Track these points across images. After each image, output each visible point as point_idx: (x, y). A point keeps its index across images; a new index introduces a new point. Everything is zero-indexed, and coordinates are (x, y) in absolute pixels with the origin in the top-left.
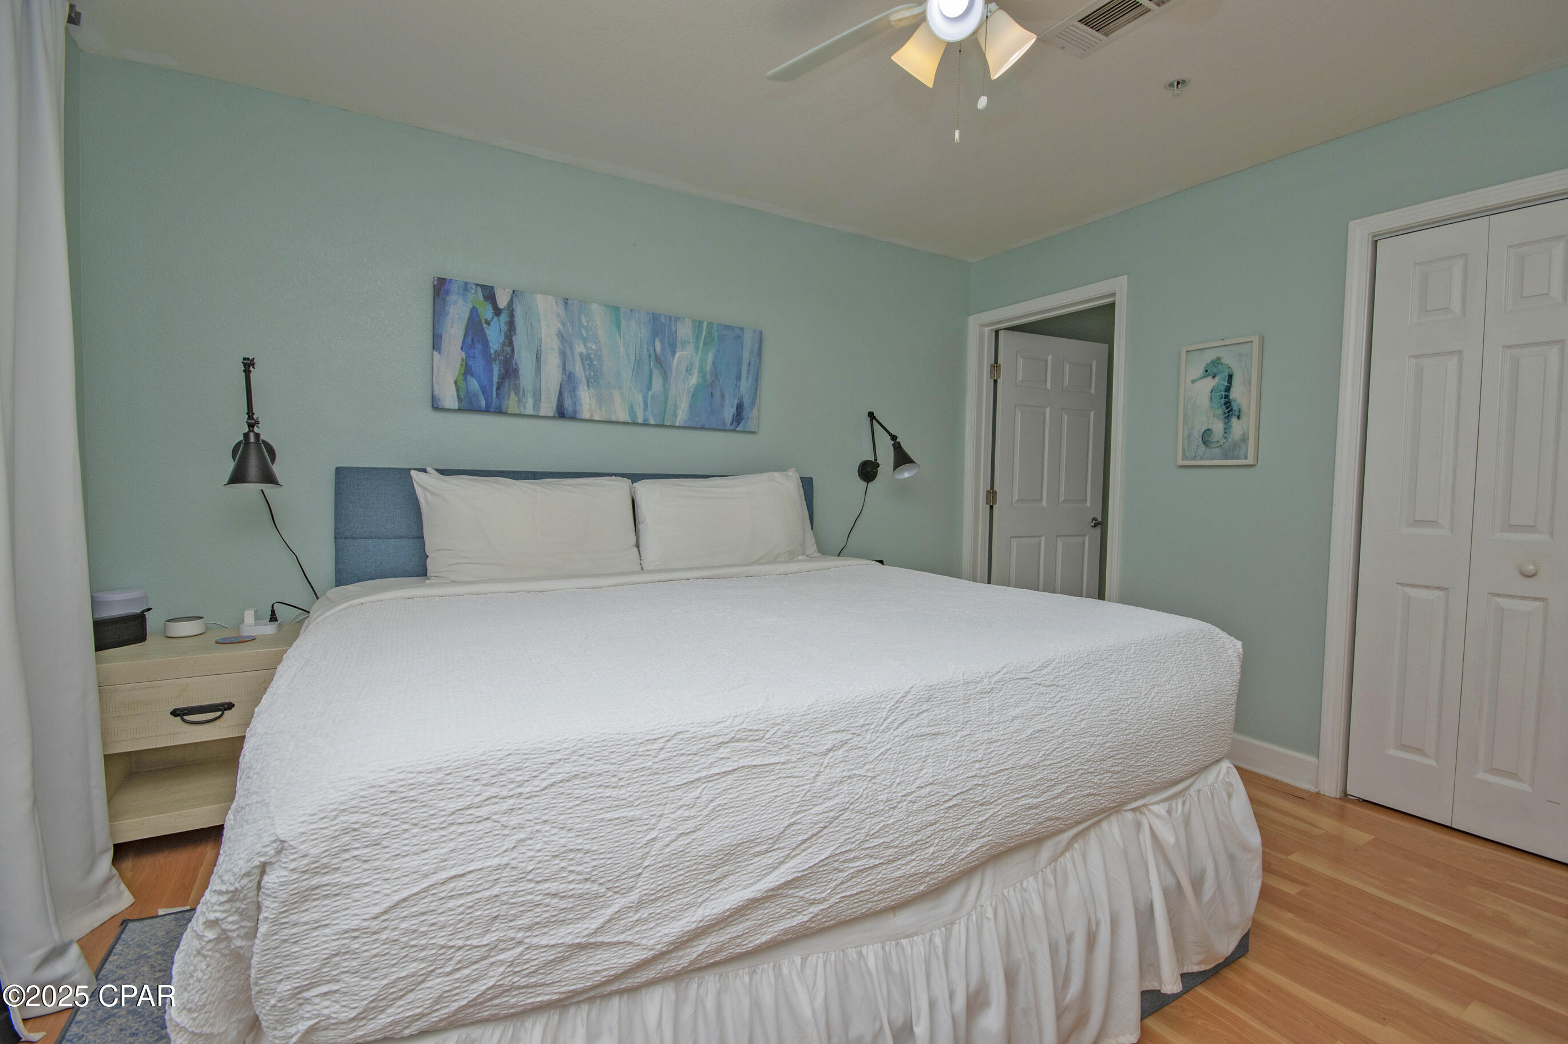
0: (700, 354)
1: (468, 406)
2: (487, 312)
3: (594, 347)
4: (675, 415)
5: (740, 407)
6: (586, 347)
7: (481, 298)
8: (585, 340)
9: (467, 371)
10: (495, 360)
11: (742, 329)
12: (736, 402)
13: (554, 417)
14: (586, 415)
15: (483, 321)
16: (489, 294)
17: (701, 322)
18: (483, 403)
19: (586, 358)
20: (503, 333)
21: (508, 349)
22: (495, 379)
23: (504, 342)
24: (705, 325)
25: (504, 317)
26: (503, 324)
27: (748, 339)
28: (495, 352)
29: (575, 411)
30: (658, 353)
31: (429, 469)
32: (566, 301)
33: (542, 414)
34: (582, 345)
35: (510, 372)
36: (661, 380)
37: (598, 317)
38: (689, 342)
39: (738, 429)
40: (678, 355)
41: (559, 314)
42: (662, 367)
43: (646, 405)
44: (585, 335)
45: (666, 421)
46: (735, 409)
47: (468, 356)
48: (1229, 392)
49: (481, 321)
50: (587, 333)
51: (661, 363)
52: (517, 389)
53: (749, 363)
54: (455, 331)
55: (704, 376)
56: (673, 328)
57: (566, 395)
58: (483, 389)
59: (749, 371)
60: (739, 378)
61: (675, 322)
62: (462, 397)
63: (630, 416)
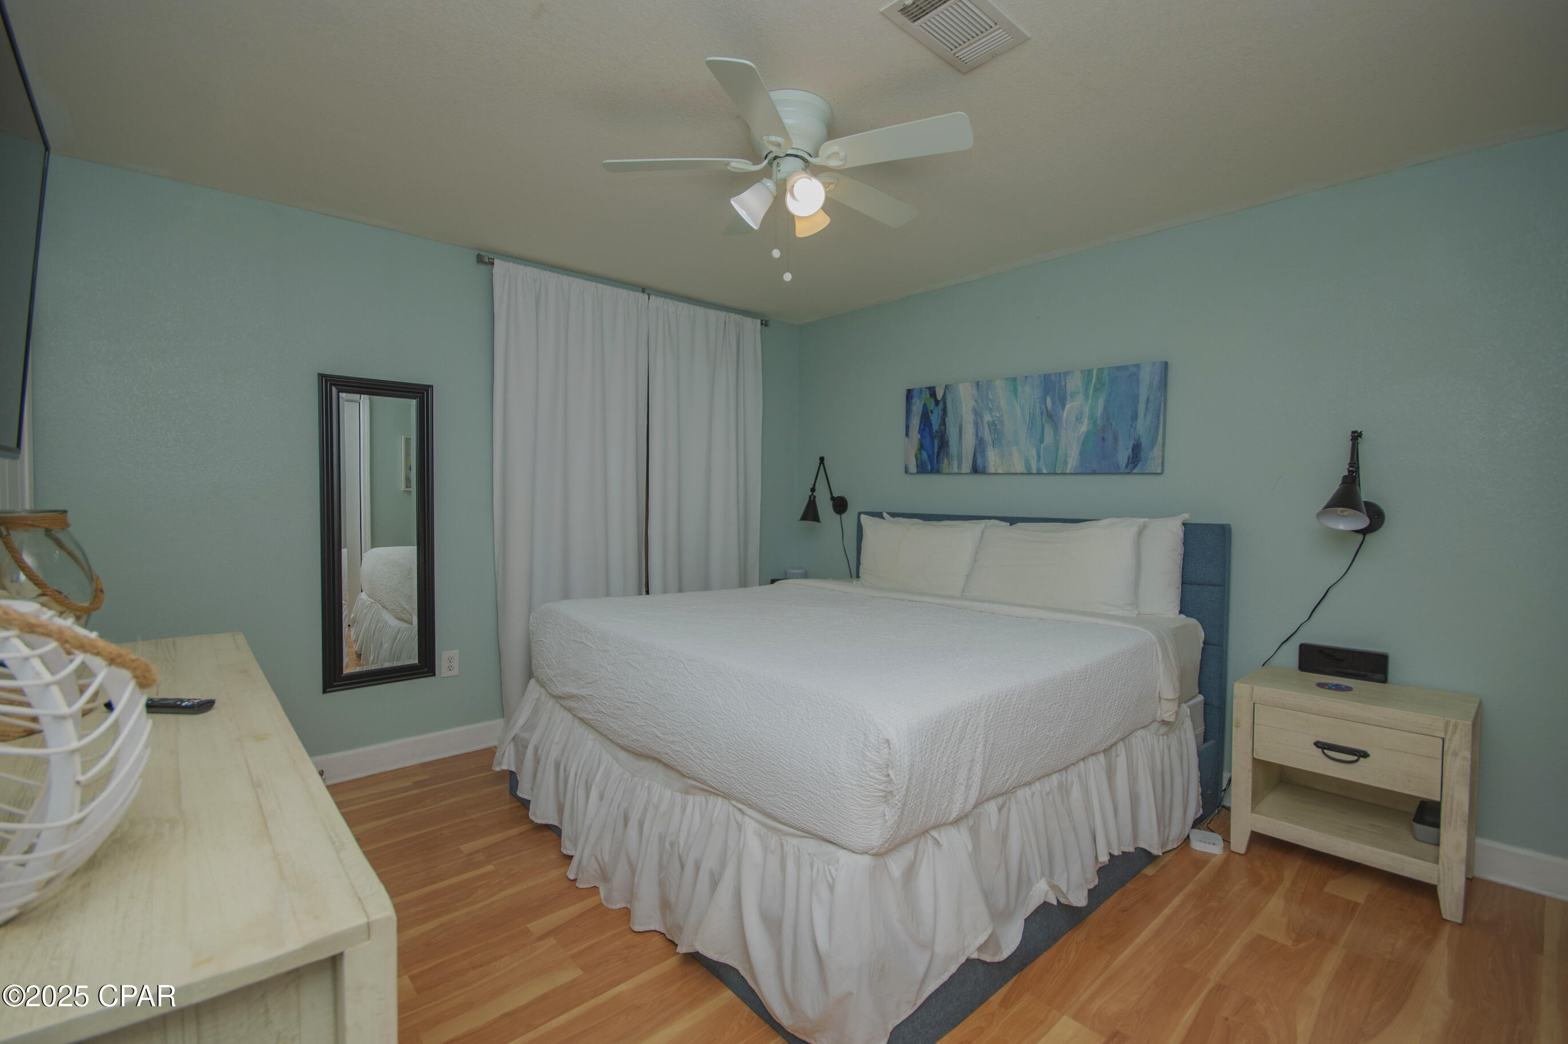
0: (1090, 401)
1: (922, 469)
2: (931, 404)
3: (997, 415)
4: (1066, 463)
5: (1137, 449)
6: (992, 416)
7: (928, 396)
8: (991, 410)
9: (922, 447)
10: (935, 437)
11: (1138, 366)
12: (1131, 444)
13: (971, 473)
14: (992, 470)
15: (929, 411)
16: (932, 391)
17: (1090, 371)
18: (929, 467)
19: (992, 425)
20: (940, 417)
21: (943, 428)
22: (936, 450)
23: (941, 423)
24: (1095, 372)
25: (941, 406)
26: (940, 410)
27: (1147, 377)
28: (936, 431)
29: (984, 468)
30: (1049, 409)
31: (885, 515)
32: (978, 384)
33: (963, 472)
34: (989, 415)
35: (944, 444)
36: (1052, 433)
37: (1001, 389)
38: (1078, 393)
39: (1134, 471)
40: (1067, 407)
41: (973, 395)
42: (1053, 421)
43: (1039, 456)
44: (991, 406)
45: (1057, 469)
46: (1130, 451)
47: (922, 437)
49: (928, 412)
50: (992, 404)
51: (1052, 418)
52: (948, 454)
53: (1148, 400)
54: (916, 422)
55: (1095, 422)
56: (1063, 383)
57: (978, 456)
58: (929, 457)
59: (1147, 408)
60: (1134, 418)
61: (1065, 376)
62: (919, 464)
63: (1026, 467)
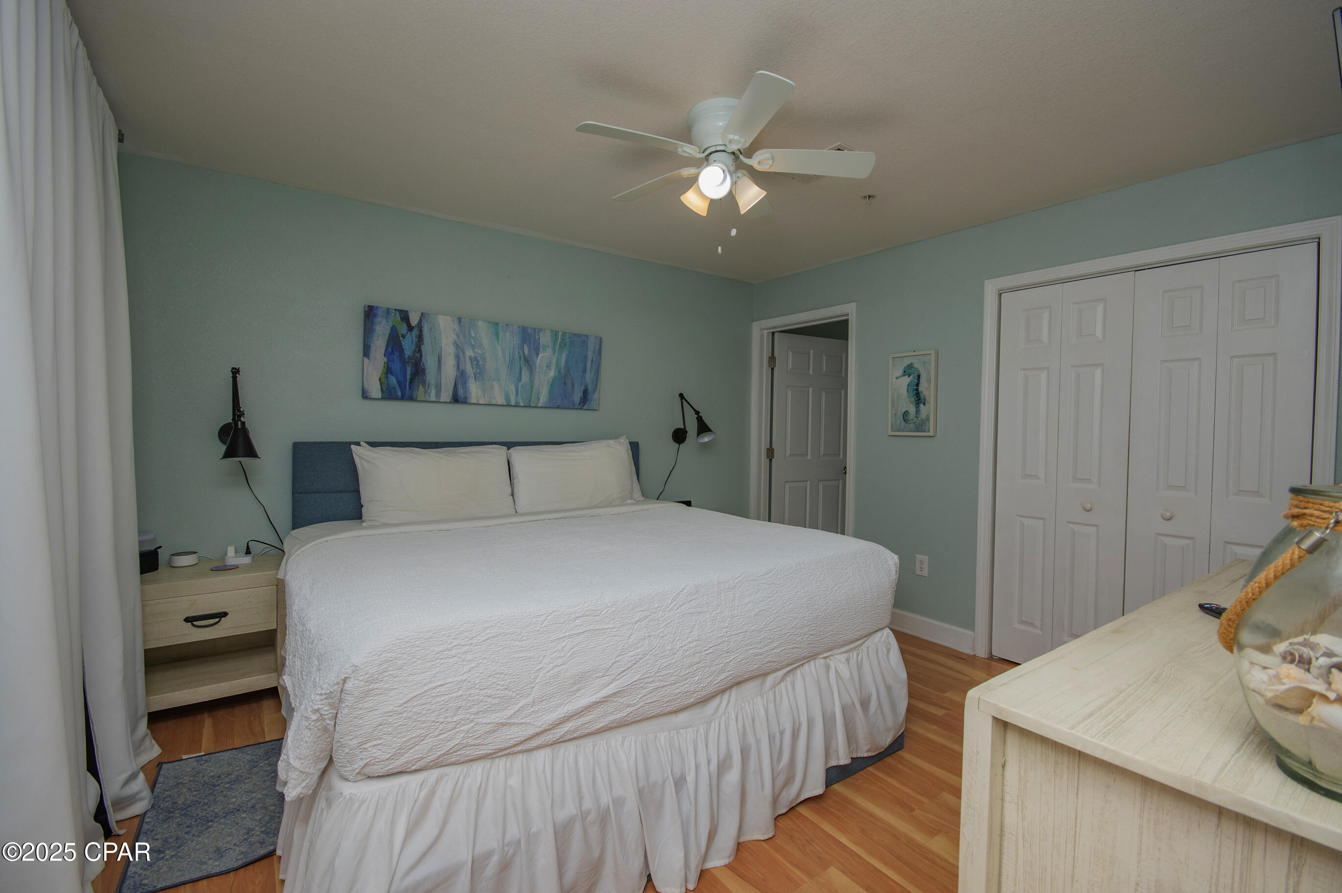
0: (556, 355)
1: (388, 394)
2: (403, 329)
3: (480, 352)
4: (538, 399)
5: (585, 392)
6: (474, 352)
7: (399, 319)
8: (473, 347)
9: (388, 371)
10: (408, 363)
11: (587, 336)
12: (582, 388)
13: (451, 402)
14: (474, 401)
15: (400, 336)
16: (404, 316)
17: (557, 332)
18: (399, 394)
19: (474, 360)
20: (414, 344)
21: (418, 355)
22: (408, 377)
23: (415, 349)
24: (560, 333)
25: (415, 332)
26: (414, 337)
27: (591, 343)
28: (409, 357)
29: (466, 398)
30: (526, 355)
31: (362, 443)
32: (460, 320)
33: (442, 400)
34: (471, 351)
35: (419, 371)
36: (528, 374)
37: (483, 331)
38: (548, 347)
39: (584, 408)
40: (540, 356)
41: (454, 329)
42: (529, 365)
43: (517, 392)
44: (473, 343)
45: (531, 403)
46: (582, 393)
47: (389, 360)
48: (918, 386)
49: (398, 335)
50: (475, 342)
51: (528, 362)
52: (424, 383)
53: (592, 360)
54: (380, 343)
55: (560, 370)
56: (537, 337)
57: (459, 386)
58: (399, 382)
59: (592, 366)
60: (584, 371)
61: (539, 332)
62: (384, 389)
63: (505, 400)
